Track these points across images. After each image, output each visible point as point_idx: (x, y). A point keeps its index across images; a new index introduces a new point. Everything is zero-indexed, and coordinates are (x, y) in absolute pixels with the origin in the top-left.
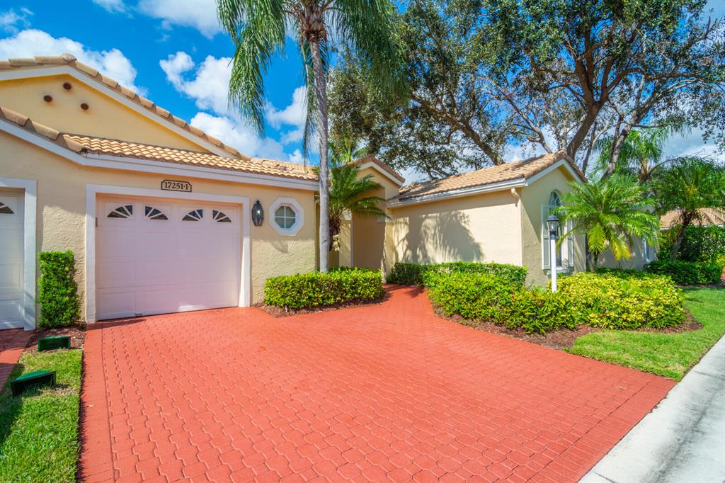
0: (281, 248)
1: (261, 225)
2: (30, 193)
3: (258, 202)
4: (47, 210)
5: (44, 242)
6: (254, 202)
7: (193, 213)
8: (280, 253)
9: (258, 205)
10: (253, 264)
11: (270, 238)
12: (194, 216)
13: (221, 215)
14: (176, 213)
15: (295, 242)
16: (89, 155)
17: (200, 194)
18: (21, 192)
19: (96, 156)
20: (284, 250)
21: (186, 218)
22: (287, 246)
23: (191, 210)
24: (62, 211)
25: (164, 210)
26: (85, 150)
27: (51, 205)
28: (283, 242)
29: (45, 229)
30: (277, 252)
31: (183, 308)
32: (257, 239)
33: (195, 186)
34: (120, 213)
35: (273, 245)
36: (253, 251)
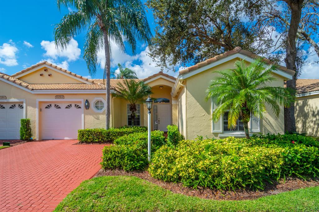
0: (96, 118)
1: (88, 109)
2: (25, 103)
3: (87, 100)
4: (28, 107)
5: (28, 116)
6: (85, 100)
7: (68, 106)
8: (96, 120)
9: (87, 101)
10: (85, 124)
11: (92, 114)
12: (69, 107)
13: (78, 106)
14: (63, 106)
15: (103, 115)
16: (34, 91)
17: (68, 99)
18: (22, 102)
19: (36, 91)
20: (98, 119)
21: (67, 108)
22: (99, 117)
23: (68, 105)
24: (31, 107)
25: (60, 105)
26: (33, 89)
27: (29, 106)
28: (97, 116)
29: (28, 112)
30: (95, 119)
31: (66, 138)
32: (87, 114)
33: (65, 96)
34: (48, 107)
35: (93, 116)
36: (85, 119)
